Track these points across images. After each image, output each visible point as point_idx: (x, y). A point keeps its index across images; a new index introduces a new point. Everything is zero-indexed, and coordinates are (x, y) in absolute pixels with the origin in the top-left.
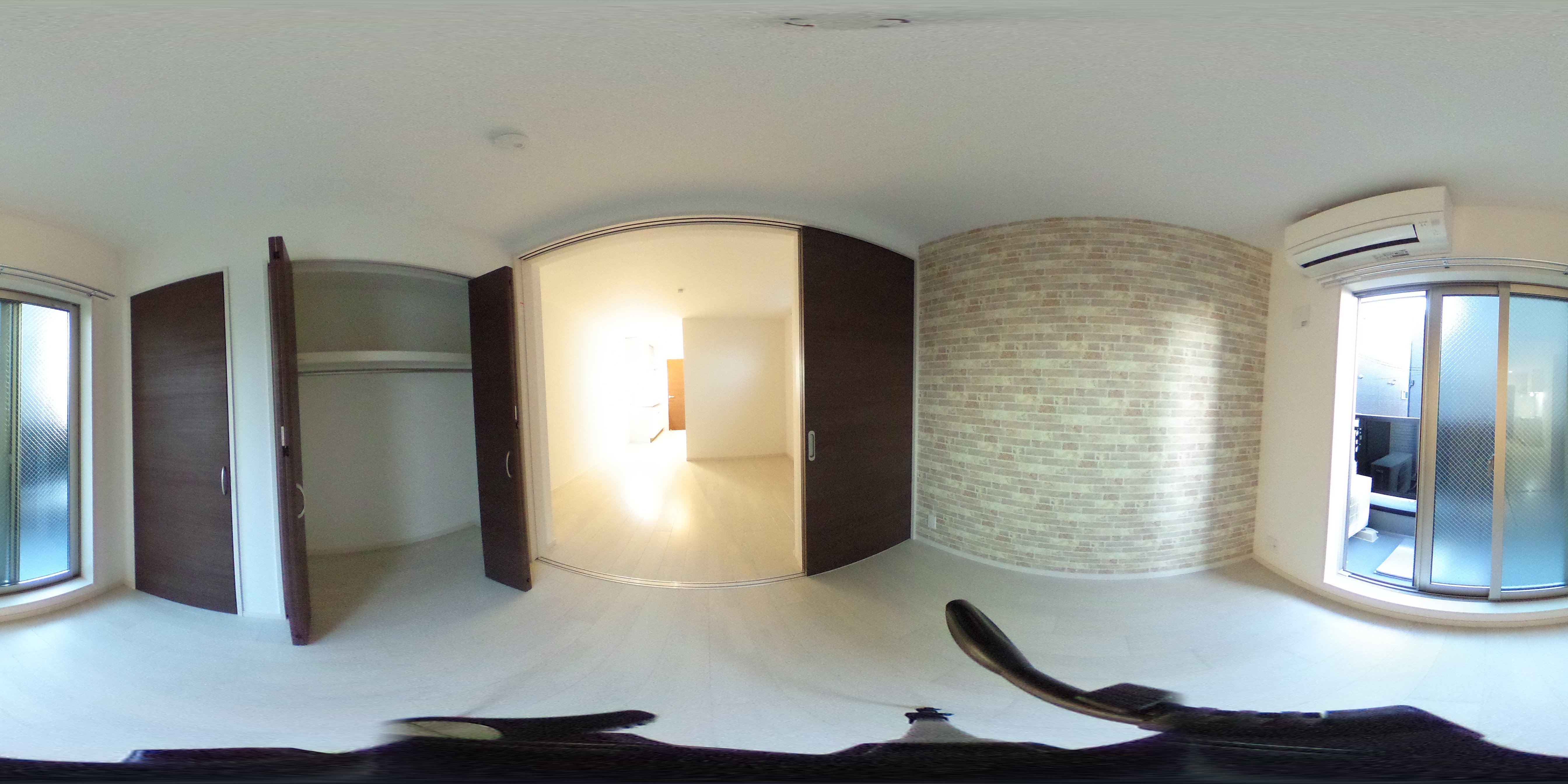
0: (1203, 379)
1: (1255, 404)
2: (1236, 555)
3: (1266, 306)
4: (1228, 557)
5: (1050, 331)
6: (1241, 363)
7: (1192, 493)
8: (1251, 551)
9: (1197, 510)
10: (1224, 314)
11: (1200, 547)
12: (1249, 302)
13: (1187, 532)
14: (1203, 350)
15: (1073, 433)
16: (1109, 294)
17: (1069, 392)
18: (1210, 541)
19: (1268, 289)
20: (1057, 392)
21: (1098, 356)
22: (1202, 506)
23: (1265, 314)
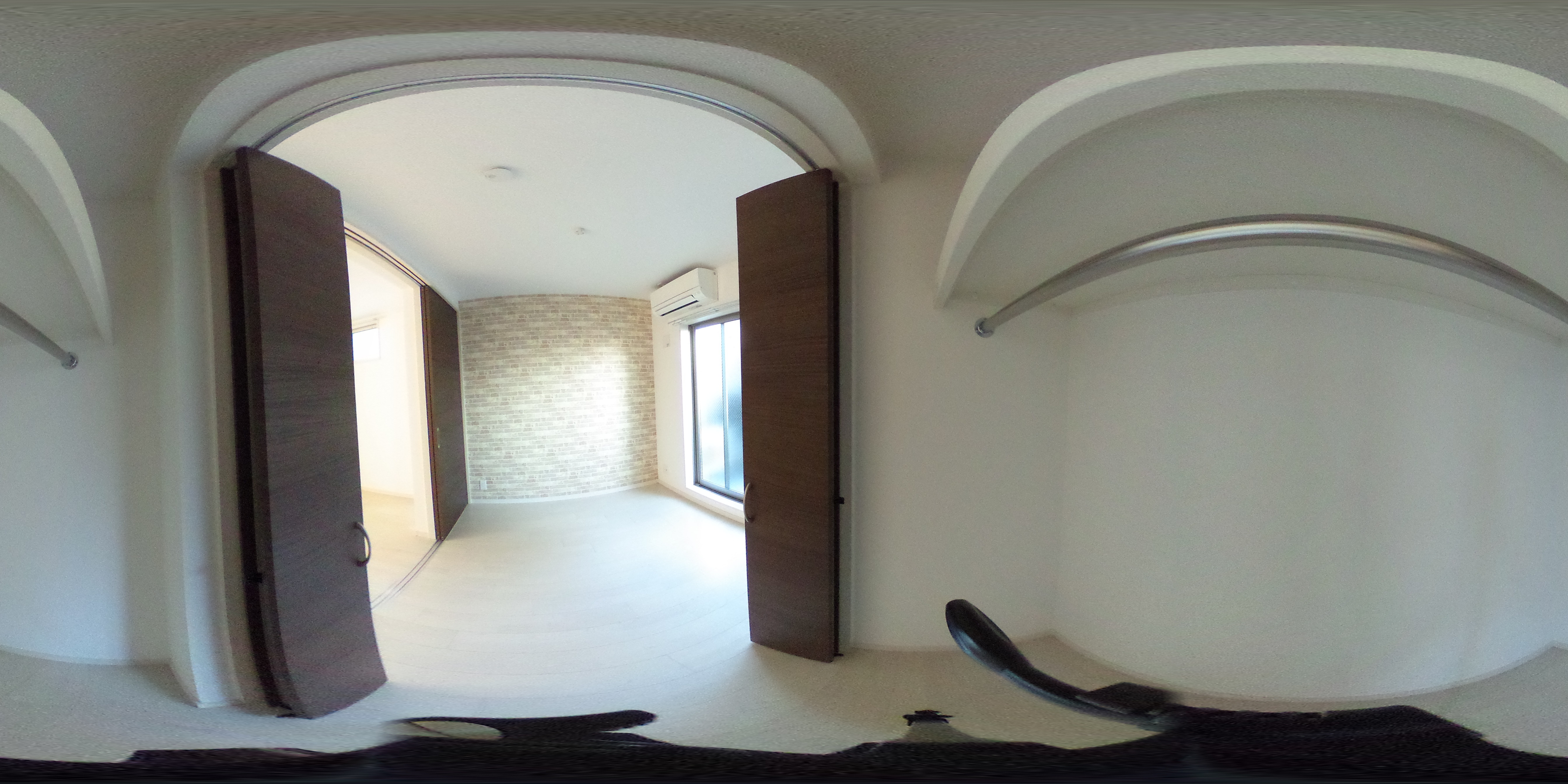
0: (621, 379)
1: (650, 389)
2: (649, 480)
3: (650, 335)
4: (645, 480)
5: (546, 361)
6: (641, 368)
7: (622, 438)
8: (657, 478)
9: (626, 448)
10: (628, 344)
11: (629, 472)
12: (641, 334)
13: (622, 462)
14: (619, 364)
15: (562, 411)
16: (572, 340)
17: (558, 391)
18: (634, 468)
19: (651, 324)
20: (551, 392)
21: (570, 372)
22: (628, 446)
23: (651, 339)
